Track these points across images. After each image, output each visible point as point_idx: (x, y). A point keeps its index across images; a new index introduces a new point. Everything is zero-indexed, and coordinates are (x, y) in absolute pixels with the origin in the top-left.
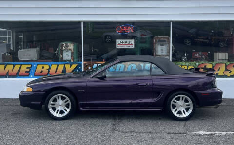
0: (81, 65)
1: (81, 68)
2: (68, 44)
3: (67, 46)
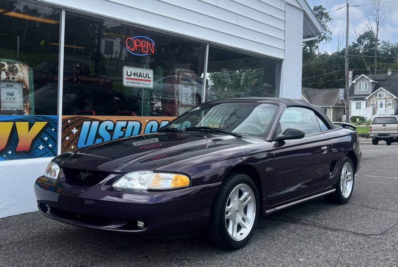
0: (56, 124)
1: (56, 131)
2: (17, 65)
3: (13, 71)
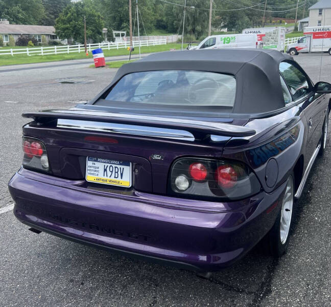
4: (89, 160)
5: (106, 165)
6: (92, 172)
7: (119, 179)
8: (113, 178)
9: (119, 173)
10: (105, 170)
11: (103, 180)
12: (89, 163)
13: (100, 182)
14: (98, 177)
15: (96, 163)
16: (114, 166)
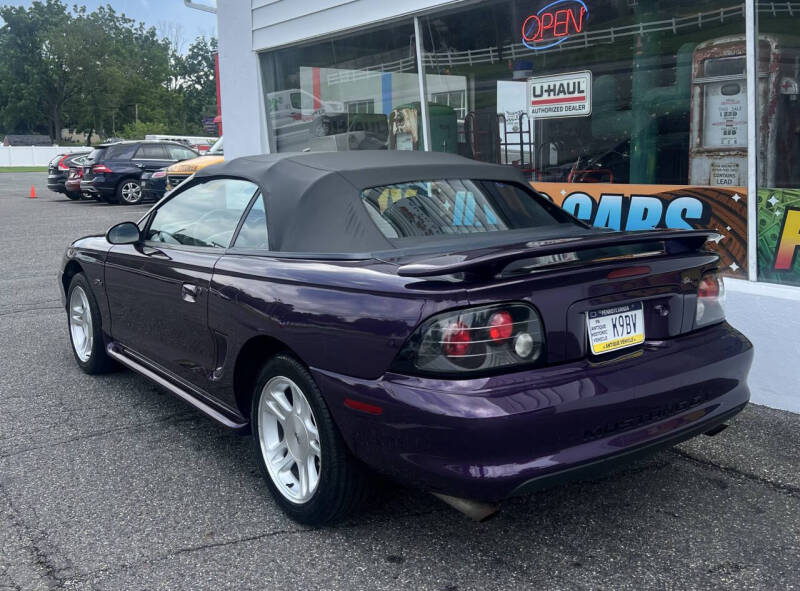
4: (590, 318)
5: (614, 316)
6: (599, 337)
7: (633, 334)
8: (625, 336)
9: (632, 324)
10: (615, 326)
11: (615, 344)
12: (591, 323)
13: (612, 349)
14: (608, 342)
15: (600, 319)
16: (624, 315)
